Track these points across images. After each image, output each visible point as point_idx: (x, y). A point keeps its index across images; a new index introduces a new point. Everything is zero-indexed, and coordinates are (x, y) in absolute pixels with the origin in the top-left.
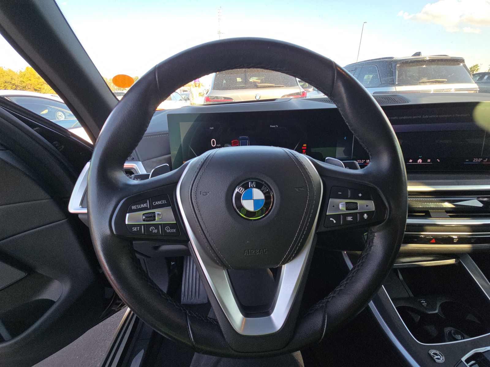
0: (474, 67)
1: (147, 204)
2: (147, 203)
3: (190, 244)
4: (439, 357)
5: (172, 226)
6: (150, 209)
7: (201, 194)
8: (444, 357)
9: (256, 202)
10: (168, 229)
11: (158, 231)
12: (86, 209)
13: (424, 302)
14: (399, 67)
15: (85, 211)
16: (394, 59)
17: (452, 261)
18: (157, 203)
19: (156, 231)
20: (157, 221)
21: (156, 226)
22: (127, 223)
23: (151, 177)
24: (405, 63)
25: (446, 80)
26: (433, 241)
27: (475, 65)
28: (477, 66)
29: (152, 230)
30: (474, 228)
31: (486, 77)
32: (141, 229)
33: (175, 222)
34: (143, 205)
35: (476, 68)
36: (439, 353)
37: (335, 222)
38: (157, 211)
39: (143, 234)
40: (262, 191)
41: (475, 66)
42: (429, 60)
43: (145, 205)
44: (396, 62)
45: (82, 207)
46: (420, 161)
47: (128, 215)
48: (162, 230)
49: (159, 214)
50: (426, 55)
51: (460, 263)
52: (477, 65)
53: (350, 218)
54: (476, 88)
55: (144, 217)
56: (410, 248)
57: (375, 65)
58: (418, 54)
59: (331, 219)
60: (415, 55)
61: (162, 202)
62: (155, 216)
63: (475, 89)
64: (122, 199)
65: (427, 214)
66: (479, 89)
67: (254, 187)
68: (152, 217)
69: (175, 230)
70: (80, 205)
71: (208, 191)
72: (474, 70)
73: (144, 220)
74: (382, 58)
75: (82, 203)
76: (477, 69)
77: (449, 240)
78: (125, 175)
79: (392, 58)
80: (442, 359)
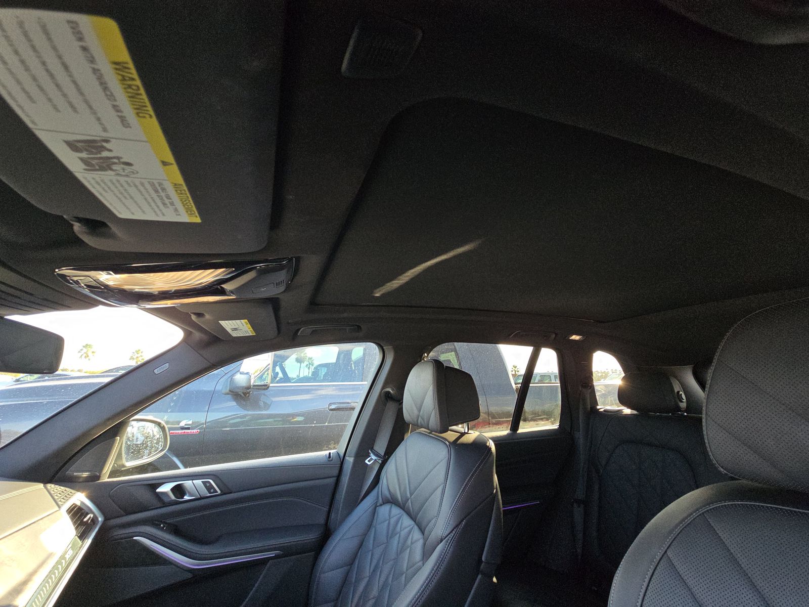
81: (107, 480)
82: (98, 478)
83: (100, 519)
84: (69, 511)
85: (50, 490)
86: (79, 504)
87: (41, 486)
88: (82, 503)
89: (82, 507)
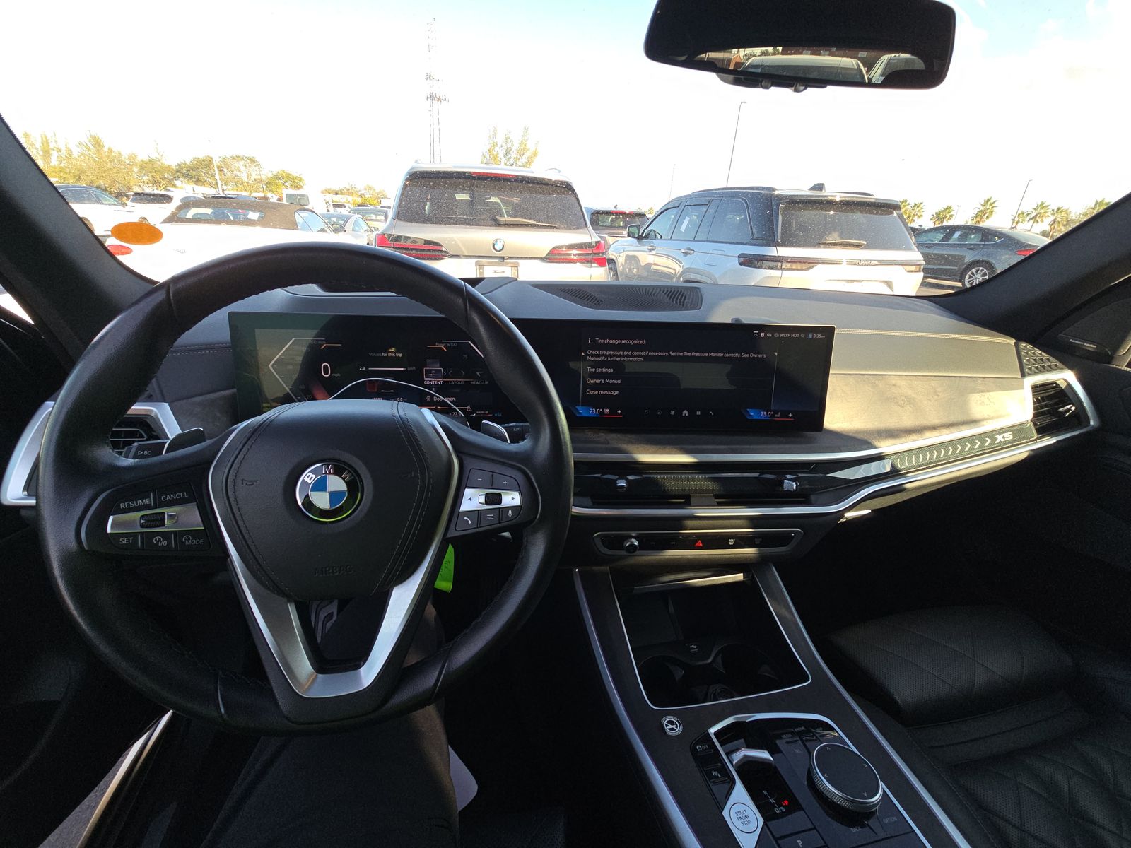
0: (943, 211)
1: (150, 500)
2: (150, 497)
3: (230, 562)
4: (674, 727)
5: (194, 534)
6: (155, 507)
7: (243, 484)
8: (681, 727)
9: (334, 496)
10: (189, 540)
11: (170, 543)
12: (35, 498)
13: (695, 647)
14: (784, 209)
15: (33, 502)
16: (776, 193)
17: (739, 577)
18: (168, 497)
19: (165, 543)
20: (168, 527)
21: (166, 535)
22: (109, 530)
23: (166, 452)
24: (796, 202)
25: (865, 243)
26: (699, 544)
27: (945, 207)
28: (948, 209)
29: (158, 542)
30: (753, 521)
31: (957, 235)
32: (135, 541)
33: (203, 528)
34: (142, 501)
35: (948, 213)
36: (678, 721)
37: (470, 522)
38: (168, 511)
39: (139, 549)
40: (344, 479)
41: (947, 209)
42: (841, 201)
43: (146, 501)
44: (780, 198)
45: (29, 495)
46: (685, 413)
47: (111, 518)
48: (176, 541)
49: (171, 515)
50: (835, 190)
51: (753, 579)
52: (950, 208)
53: (490, 517)
54: (919, 261)
55: (142, 521)
56: (667, 557)
57: (743, 199)
58: (819, 187)
59: (465, 518)
60: (813, 188)
61: (179, 496)
62: (164, 520)
63: (918, 263)
64: (103, 492)
65: (687, 500)
66: (924, 263)
67: (330, 473)
68: (160, 520)
69: (201, 542)
70: (24, 490)
71: (255, 479)
72: (944, 218)
73: (142, 526)
74: (757, 188)
75: (27, 487)
76: (951, 216)
77: (721, 542)
78: (111, 451)
79: (774, 190)
80: (677, 729)
81: (1124, 368)
82: (1110, 359)
83: (1092, 423)
84: (1037, 389)
85: (1021, 350)
86: (1063, 385)
87: (1012, 341)
88: (1069, 386)
89: (1066, 391)
